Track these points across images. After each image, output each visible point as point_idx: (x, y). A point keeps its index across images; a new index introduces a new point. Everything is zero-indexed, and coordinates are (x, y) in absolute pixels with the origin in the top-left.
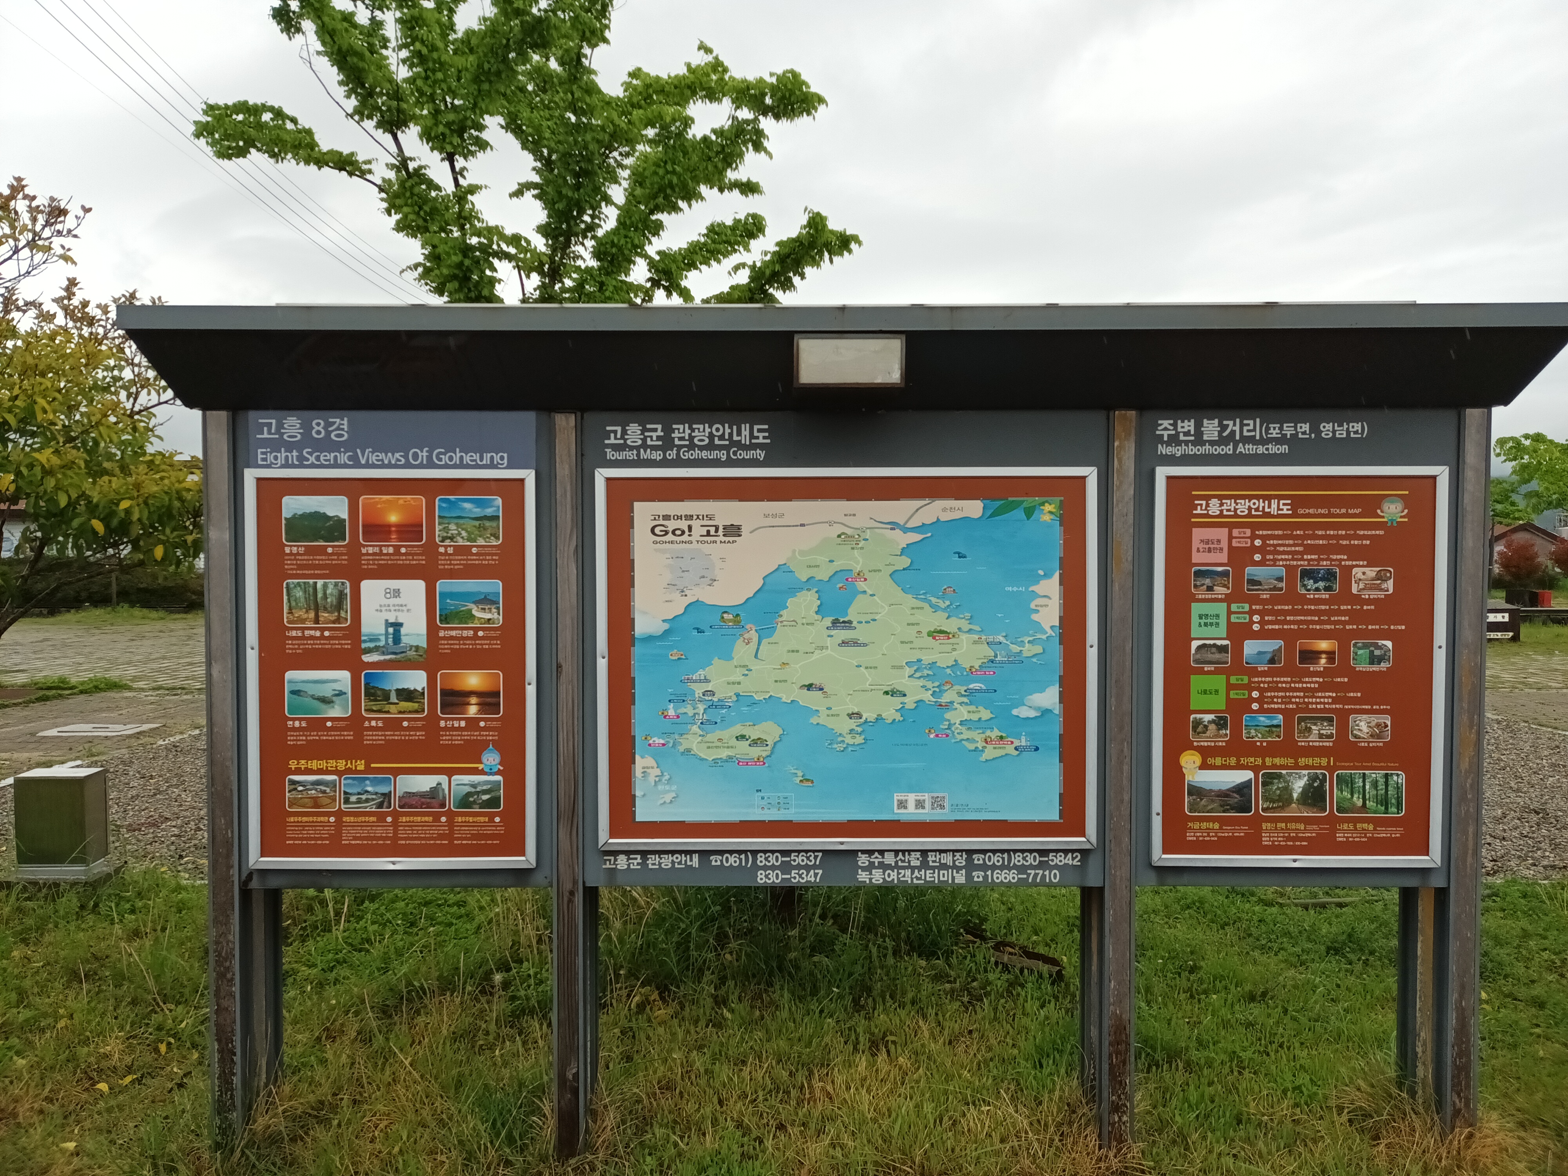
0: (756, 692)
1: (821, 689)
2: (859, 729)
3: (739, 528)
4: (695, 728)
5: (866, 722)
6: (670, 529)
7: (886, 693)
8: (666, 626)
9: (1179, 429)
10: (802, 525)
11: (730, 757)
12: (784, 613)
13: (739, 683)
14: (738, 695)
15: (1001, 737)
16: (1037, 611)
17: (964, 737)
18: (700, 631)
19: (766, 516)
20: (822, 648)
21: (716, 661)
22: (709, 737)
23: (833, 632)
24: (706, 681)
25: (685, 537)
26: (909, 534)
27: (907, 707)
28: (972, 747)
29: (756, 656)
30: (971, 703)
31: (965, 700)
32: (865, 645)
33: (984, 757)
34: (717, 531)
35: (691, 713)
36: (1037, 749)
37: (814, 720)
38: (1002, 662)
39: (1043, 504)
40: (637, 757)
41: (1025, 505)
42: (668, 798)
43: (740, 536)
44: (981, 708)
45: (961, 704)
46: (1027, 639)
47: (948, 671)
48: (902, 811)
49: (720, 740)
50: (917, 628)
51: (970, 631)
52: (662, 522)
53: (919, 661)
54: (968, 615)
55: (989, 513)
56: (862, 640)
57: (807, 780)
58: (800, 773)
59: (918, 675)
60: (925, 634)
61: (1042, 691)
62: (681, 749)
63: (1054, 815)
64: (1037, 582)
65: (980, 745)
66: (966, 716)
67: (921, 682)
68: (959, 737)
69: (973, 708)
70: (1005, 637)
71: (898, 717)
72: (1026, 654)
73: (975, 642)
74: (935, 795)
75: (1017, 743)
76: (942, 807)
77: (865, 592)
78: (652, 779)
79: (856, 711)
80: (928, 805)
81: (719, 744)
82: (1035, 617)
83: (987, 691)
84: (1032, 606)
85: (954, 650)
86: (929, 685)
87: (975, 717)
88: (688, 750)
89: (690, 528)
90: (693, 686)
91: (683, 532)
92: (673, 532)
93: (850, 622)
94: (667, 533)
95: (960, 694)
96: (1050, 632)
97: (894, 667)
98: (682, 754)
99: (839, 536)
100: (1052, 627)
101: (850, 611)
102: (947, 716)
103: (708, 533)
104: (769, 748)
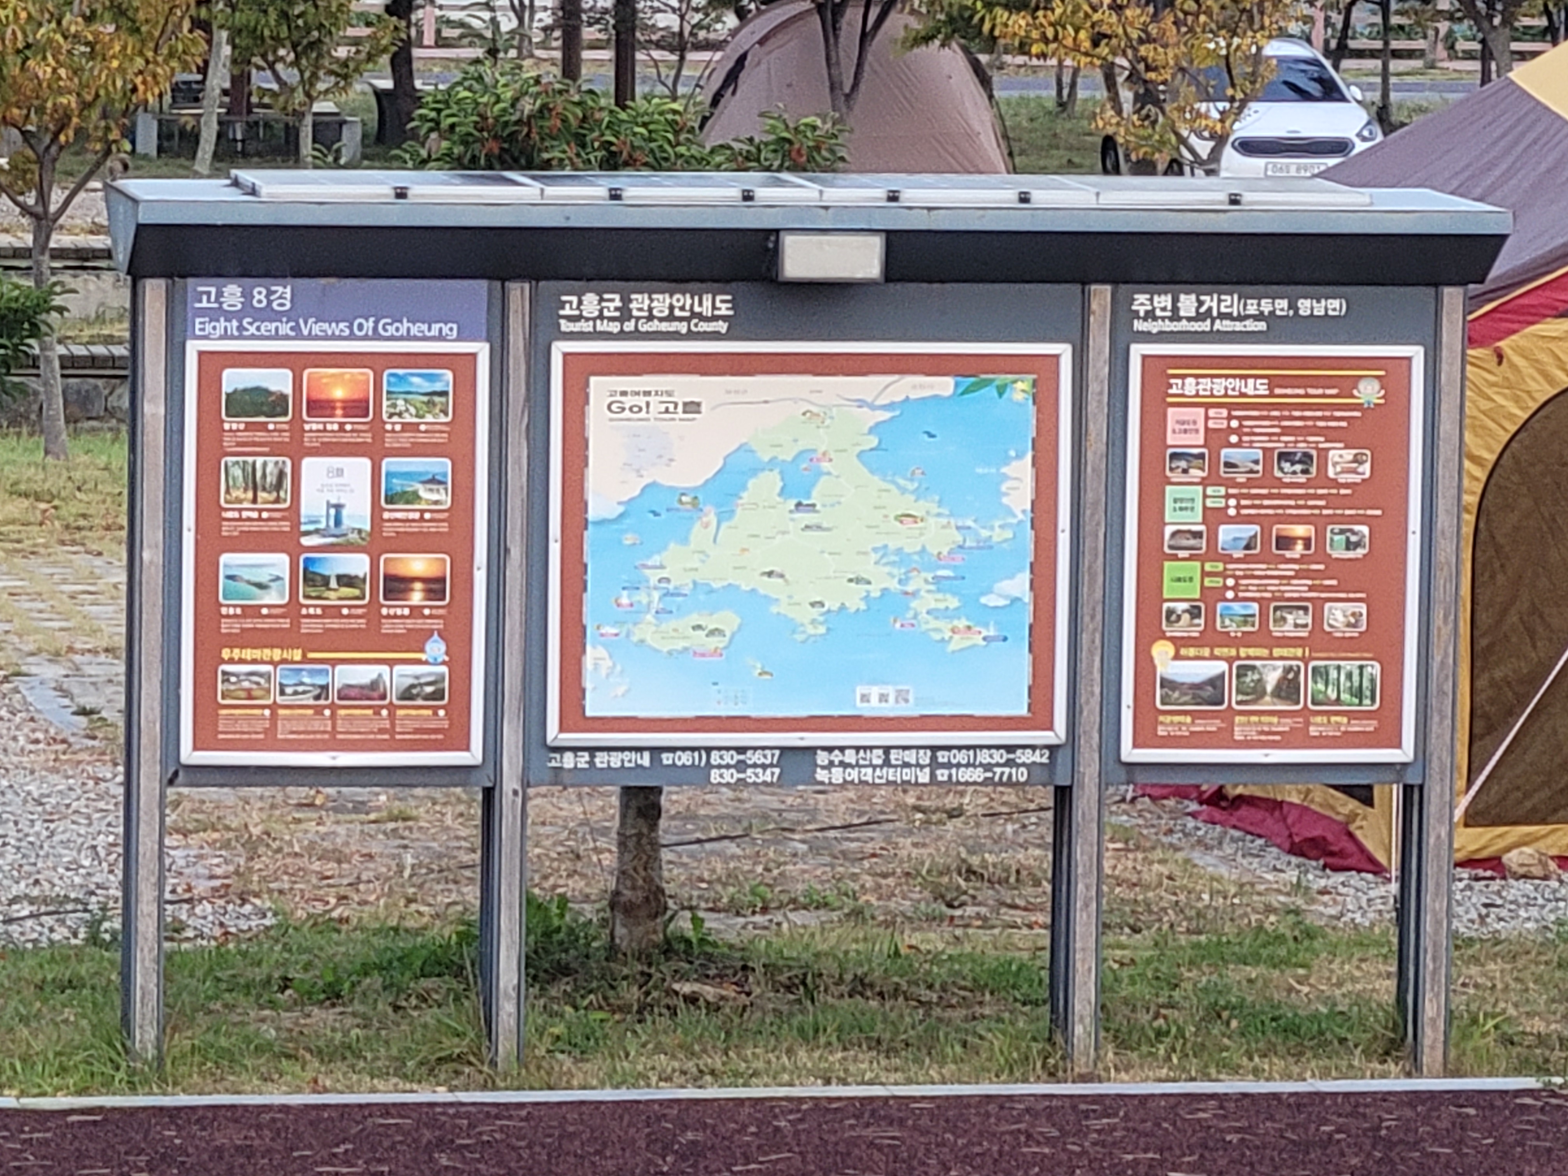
0: (714, 580)
1: (782, 576)
2: (821, 619)
3: (698, 404)
4: (649, 617)
5: (829, 611)
6: (627, 406)
7: (851, 580)
8: (621, 509)
9: (1156, 304)
10: (766, 402)
11: (686, 649)
12: (745, 495)
13: (696, 570)
14: (695, 583)
15: (969, 628)
16: (1006, 494)
17: (930, 626)
18: (656, 514)
19: (729, 392)
20: (784, 533)
21: (672, 545)
22: (664, 627)
23: (797, 515)
24: (662, 567)
25: (643, 414)
26: (878, 412)
27: (873, 595)
28: (937, 636)
29: (715, 541)
30: (939, 590)
31: (932, 587)
32: (828, 529)
33: (952, 647)
34: (676, 407)
35: (645, 601)
36: (1005, 639)
37: (774, 609)
38: (971, 548)
39: (1015, 382)
40: (589, 648)
41: (997, 383)
42: (621, 690)
43: (699, 412)
44: (948, 596)
45: (929, 591)
46: (997, 523)
47: (916, 557)
48: (865, 705)
49: (675, 630)
50: (884, 512)
51: (939, 515)
52: (618, 398)
53: (885, 547)
54: (937, 498)
55: (960, 390)
56: (825, 525)
57: (766, 673)
58: (759, 665)
59: (884, 561)
60: (892, 517)
61: (1011, 577)
62: (635, 639)
63: (1023, 711)
64: (1007, 464)
65: (947, 635)
66: (933, 605)
67: (887, 569)
68: (924, 627)
69: (940, 596)
70: (975, 521)
71: (863, 606)
72: (995, 539)
73: (944, 527)
74: (900, 687)
75: (985, 633)
76: (907, 701)
77: (829, 473)
78: (603, 672)
79: (818, 599)
80: (892, 699)
81: (675, 634)
82: (1005, 500)
83: (955, 578)
84: (1004, 488)
85: (921, 534)
86: (895, 571)
87: (942, 606)
88: (642, 641)
89: (648, 404)
90: (647, 572)
91: (640, 409)
92: (631, 409)
93: (814, 505)
94: (623, 409)
95: (926, 581)
96: (1021, 516)
97: (859, 553)
98: (636, 645)
99: (804, 414)
100: (1024, 512)
101: (815, 493)
102: (914, 604)
103: (667, 411)
104: (727, 639)
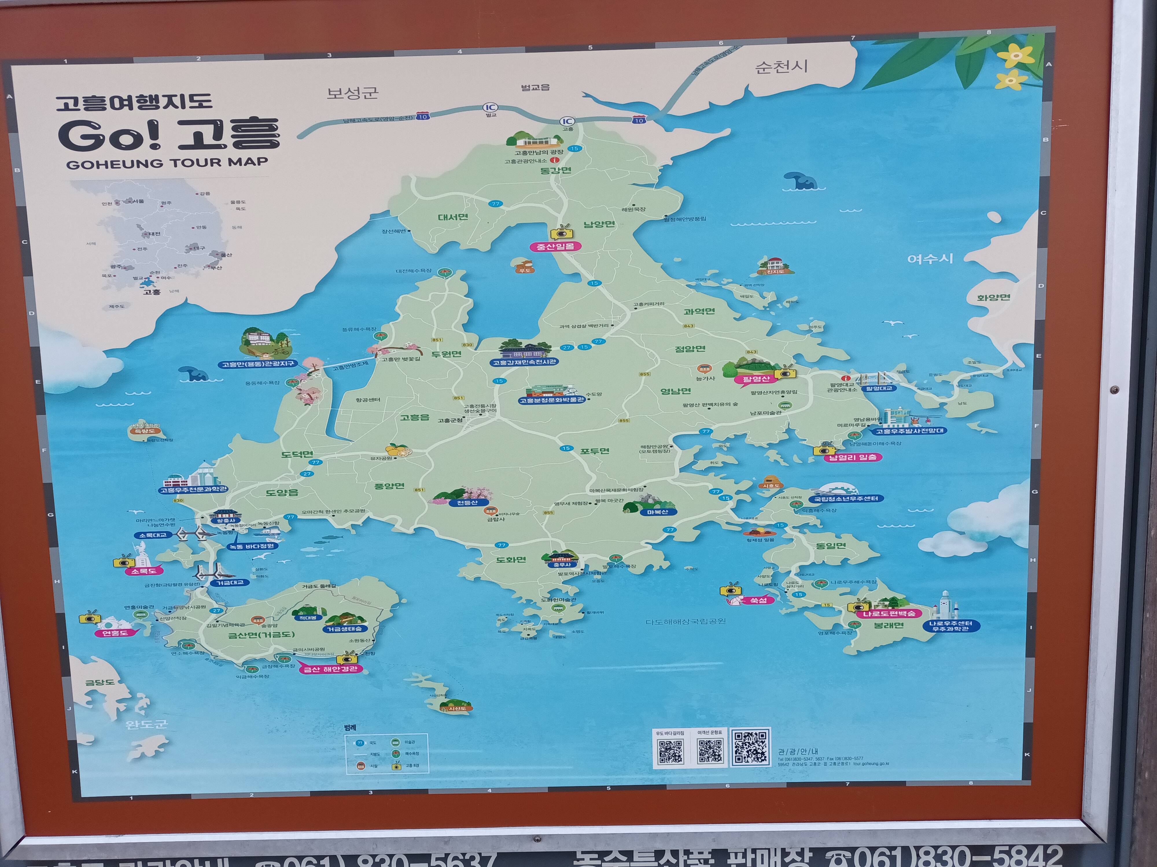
0: (334, 513)
1: (483, 502)
2: (571, 590)
3: (270, 125)
4: (199, 595)
5: (585, 572)
6: (107, 132)
7: (631, 507)
10: (422, 116)
11: (284, 658)
12: (390, 328)
13: (294, 493)
14: (292, 519)
15: (894, 602)
16: (983, 311)
17: (808, 601)
18: (196, 375)
19: (334, 95)
20: (481, 409)
21: (237, 442)
22: (232, 614)
23: (506, 372)
24: (219, 488)
25: (144, 152)
26: (679, 132)
27: (678, 537)
28: (826, 623)
29: (329, 430)
30: (825, 527)
31: (812, 519)
32: (580, 400)
33: (853, 646)
34: (218, 134)
35: (187, 561)
36: (975, 627)
37: (469, 572)
38: (897, 432)
39: (1004, 46)
40: (74, 662)
41: (960, 50)
42: (150, 745)
43: (275, 145)
44: (847, 538)
45: (802, 528)
46: (955, 377)
48: (671, 766)
49: (257, 619)
50: (699, 358)
51: (823, 361)
52: (83, 115)
53: (706, 432)
54: (818, 324)
56: (573, 388)
57: (458, 703)
58: (441, 689)
59: (702, 465)
60: (717, 371)
62: (173, 641)
65: (845, 619)
66: (813, 556)
67: (710, 482)
68: (798, 603)
69: (828, 538)
70: (905, 372)
71: (658, 560)
72: (953, 411)
73: (834, 388)
74: (744, 730)
75: (929, 614)
76: (759, 756)
77: (576, 276)
78: (110, 707)
79: (562, 548)
80: (727, 751)
81: (256, 628)
82: (977, 325)
83: (863, 499)
84: (972, 299)
85: (786, 405)
86: (729, 487)
87: (833, 557)
88: (189, 644)
89: (153, 128)
90: (188, 500)
91: (138, 140)
92: (115, 140)
93: (544, 348)
94: (98, 141)
95: (796, 505)
96: (1012, 358)
97: (646, 448)
98: (175, 650)
99: (511, 141)
100: (1016, 348)
101: (543, 321)
102: (771, 556)
103: (199, 142)
104: (368, 635)
